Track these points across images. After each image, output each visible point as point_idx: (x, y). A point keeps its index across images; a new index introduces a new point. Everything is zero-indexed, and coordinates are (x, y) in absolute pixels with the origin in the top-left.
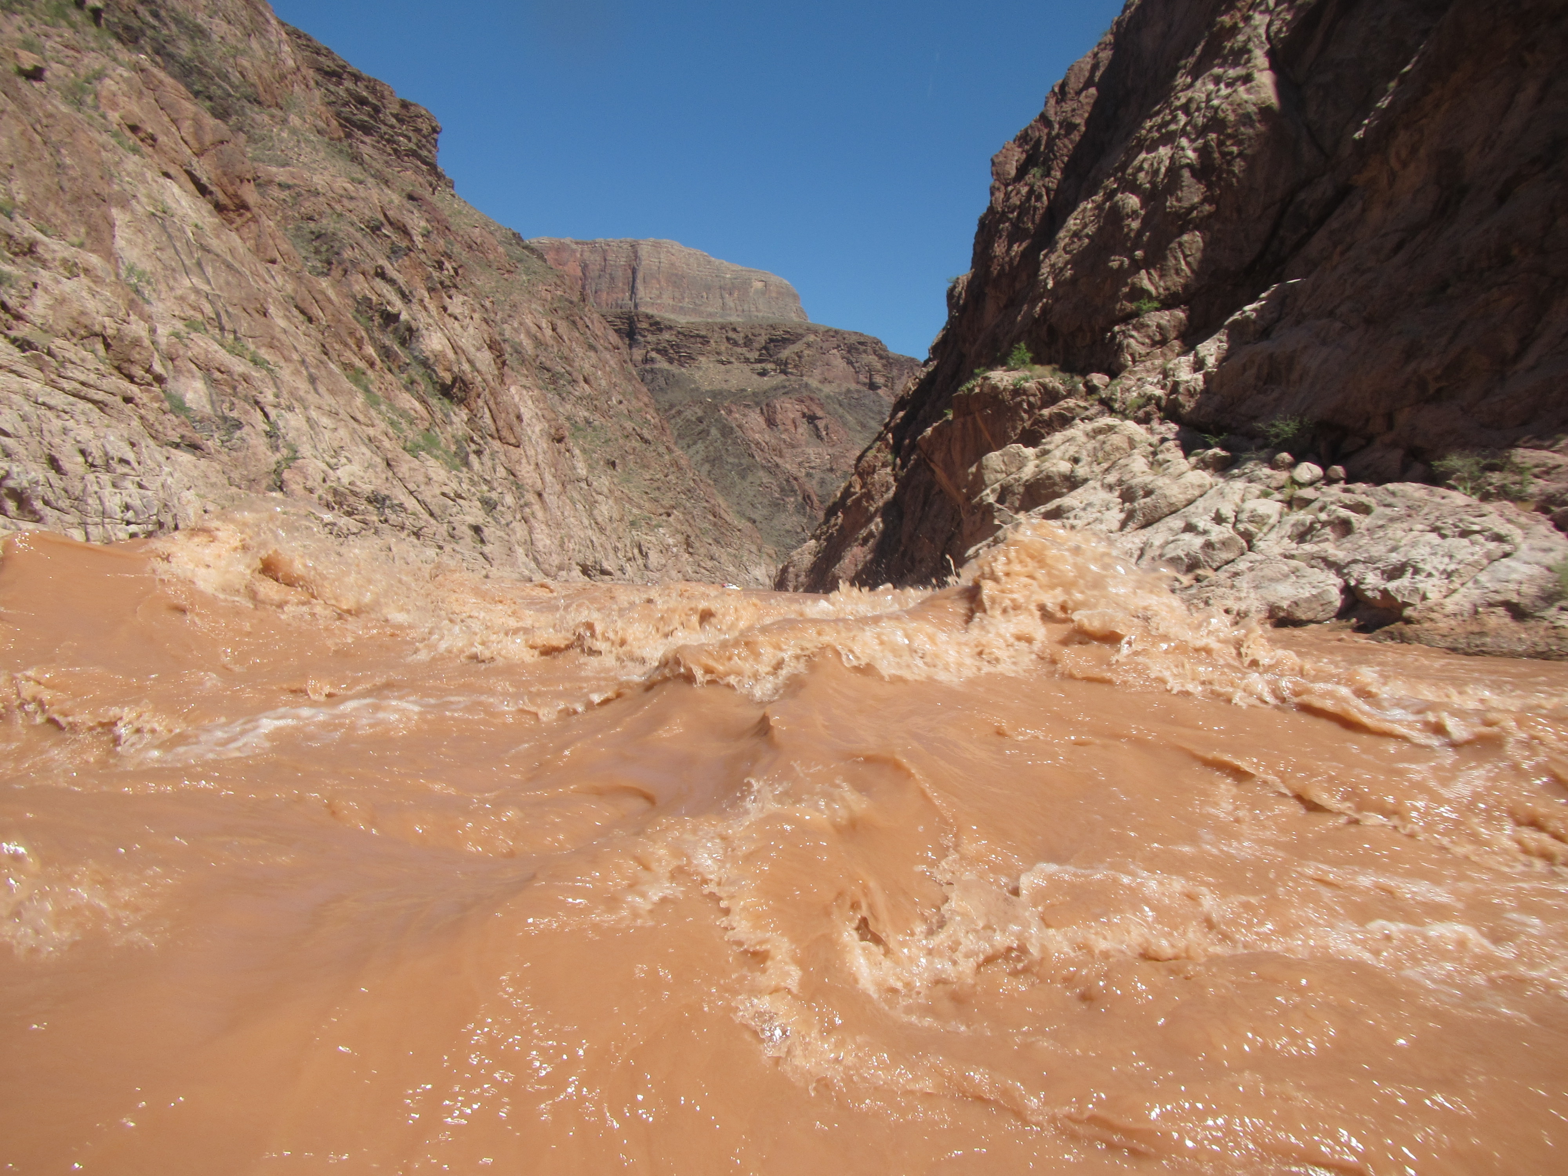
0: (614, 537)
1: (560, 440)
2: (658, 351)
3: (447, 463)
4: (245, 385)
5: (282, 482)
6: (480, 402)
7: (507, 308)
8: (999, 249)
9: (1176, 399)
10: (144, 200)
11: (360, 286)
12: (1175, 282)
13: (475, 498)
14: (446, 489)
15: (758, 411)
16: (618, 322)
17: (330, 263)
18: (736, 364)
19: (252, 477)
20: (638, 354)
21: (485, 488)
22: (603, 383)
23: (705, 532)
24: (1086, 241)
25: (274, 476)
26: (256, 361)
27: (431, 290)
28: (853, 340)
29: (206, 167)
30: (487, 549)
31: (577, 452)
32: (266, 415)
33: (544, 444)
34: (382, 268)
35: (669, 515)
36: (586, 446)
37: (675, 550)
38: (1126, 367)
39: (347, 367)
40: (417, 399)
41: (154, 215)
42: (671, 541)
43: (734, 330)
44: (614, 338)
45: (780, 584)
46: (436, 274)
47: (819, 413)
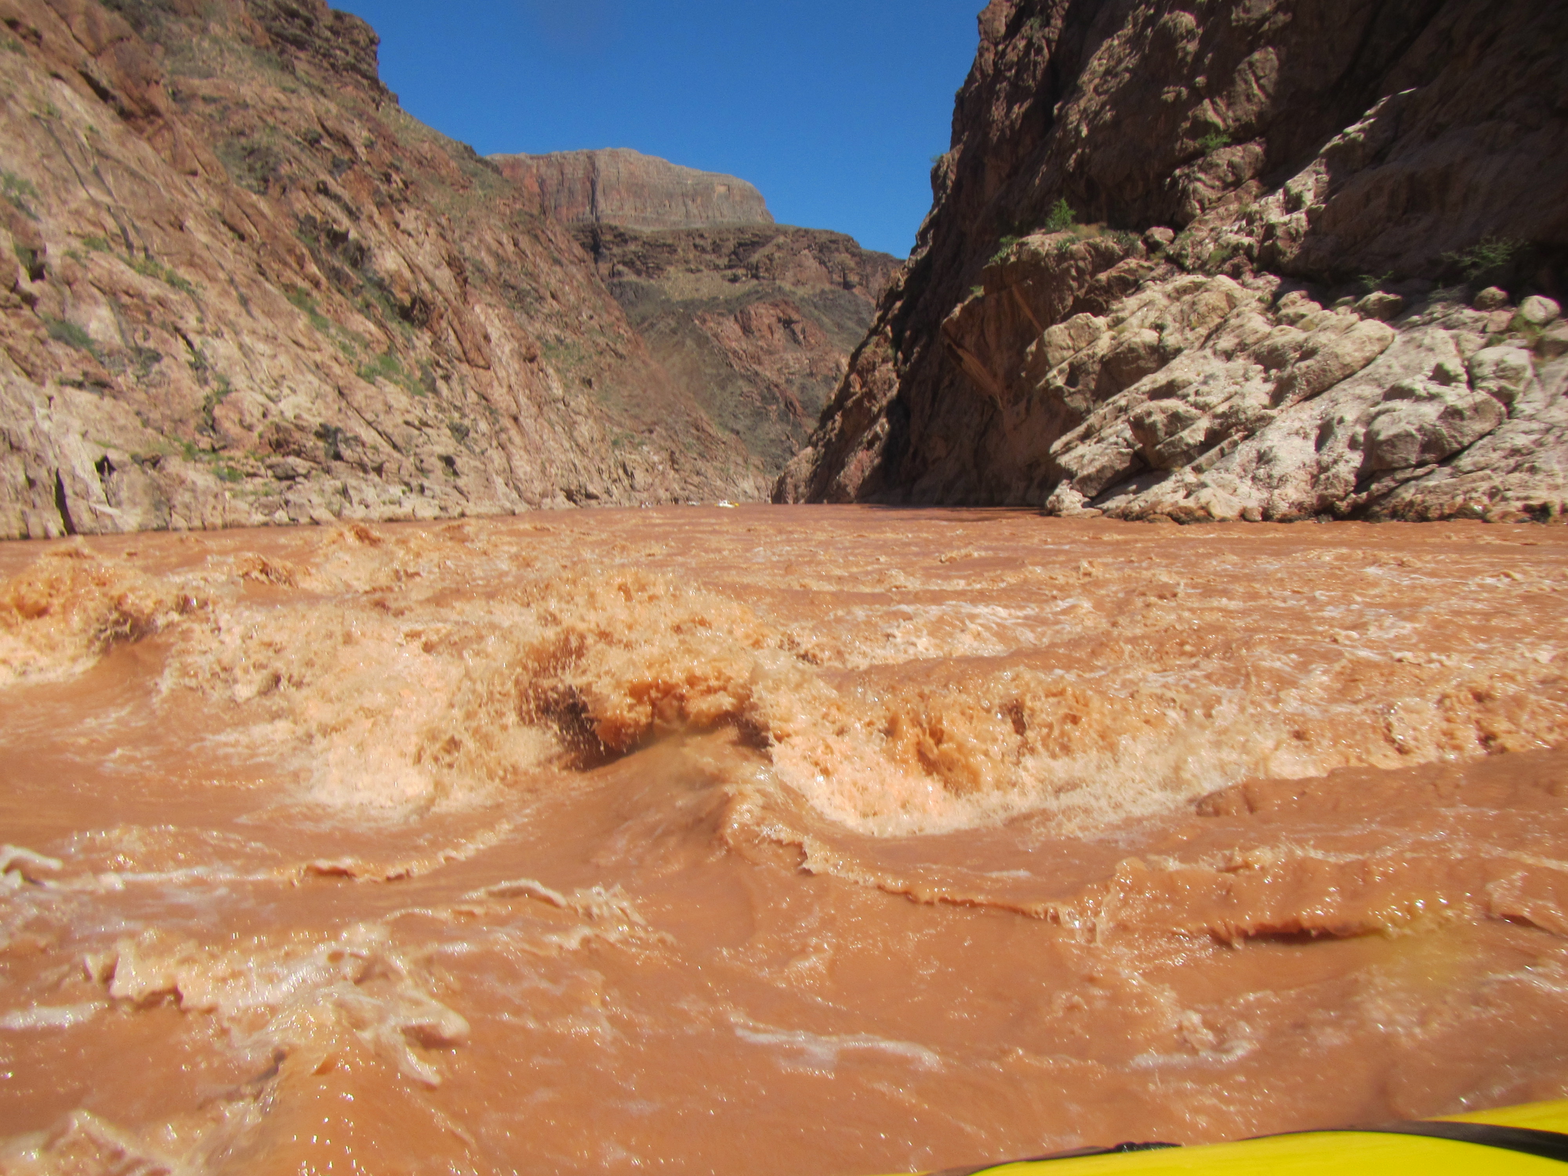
0: (597, 458)
1: (532, 359)
2: (625, 264)
3: (409, 388)
4: (161, 309)
5: (214, 420)
6: (444, 324)
7: (465, 224)
8: (997, 112)
9: (1274, 244)
10: (25, 101)
11: (301, 203)
12: (1247, 111)
13: (443, 426)
14: (409, 418)
15: (732, 318)
16: (581, 236)
17: (266, 180)
18: (706, 272)
19: (177, 417)
20: (604, 268)
21: (456, 415)
22: (572, 298)
23: (689, 447)
24: (1127, 76)
25: (203, 414)
26: (173, 282)
27: (380, 205)
28: (824, 238)
29: (106, 68)
30: (461, 482)
31: (551, 371)
32: (190, 344)
33: (516, 365)
34: (324, 183)
35: (651, 432)
36: (560, 365)
37: (661, 467)
38: (1194, 216)
39: (289, 288)
40: (375, 323)
41: (36, 117)
42: (656, 459)
43: (701, 236)
44: (578, 251)
45: (778, 497)
46: (383, 188)
47: (795, 317)
